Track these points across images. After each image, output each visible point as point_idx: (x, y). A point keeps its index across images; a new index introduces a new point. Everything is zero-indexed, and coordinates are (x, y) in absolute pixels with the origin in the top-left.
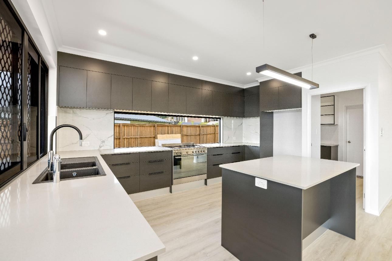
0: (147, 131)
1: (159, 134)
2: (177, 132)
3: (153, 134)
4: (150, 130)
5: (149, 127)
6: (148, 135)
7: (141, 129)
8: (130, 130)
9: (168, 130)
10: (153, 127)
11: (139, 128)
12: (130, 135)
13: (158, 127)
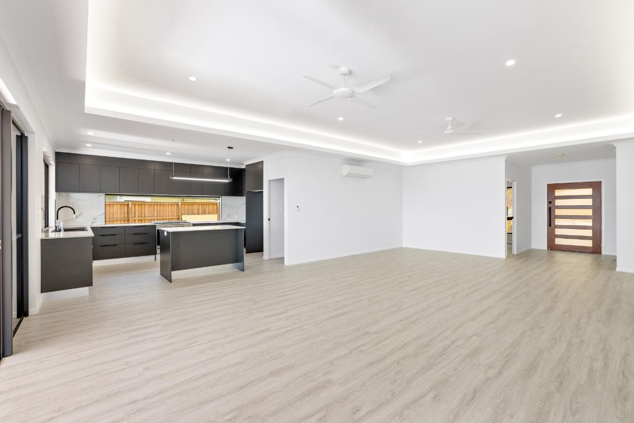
0: (167, 210)
1: (185, 214)
2: (213, 211)
3: (175, 214)
4: (171, 209)
5: (170, 206)
6: (169, 216)
7: (159, 208)
8: (143, 209)
9: (198, 210)
10: (175, 206)
11: (156, 207)
12: (143, 215)
13: (183, 206)
